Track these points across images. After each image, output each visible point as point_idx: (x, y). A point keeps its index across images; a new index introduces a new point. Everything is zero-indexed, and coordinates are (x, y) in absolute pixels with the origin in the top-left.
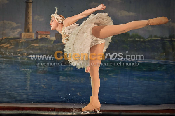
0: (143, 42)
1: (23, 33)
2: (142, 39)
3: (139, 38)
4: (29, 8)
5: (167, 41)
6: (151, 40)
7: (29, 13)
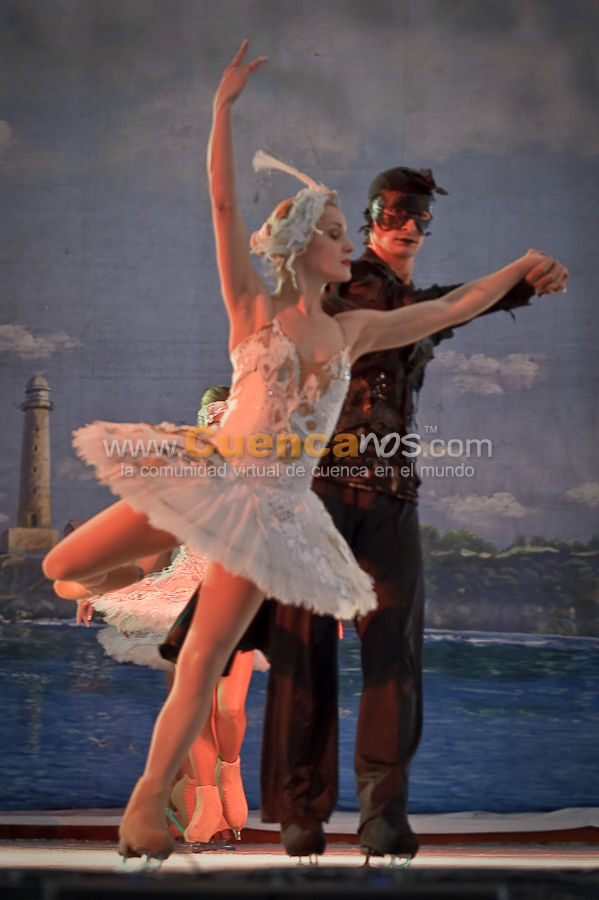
0: (488, 563)
1: (13, 527)
2: (487, 551)
3: (474, 550)
4: (37, 430)
5: (582, 558)
6: (519, 555)
7: (39, 449)
